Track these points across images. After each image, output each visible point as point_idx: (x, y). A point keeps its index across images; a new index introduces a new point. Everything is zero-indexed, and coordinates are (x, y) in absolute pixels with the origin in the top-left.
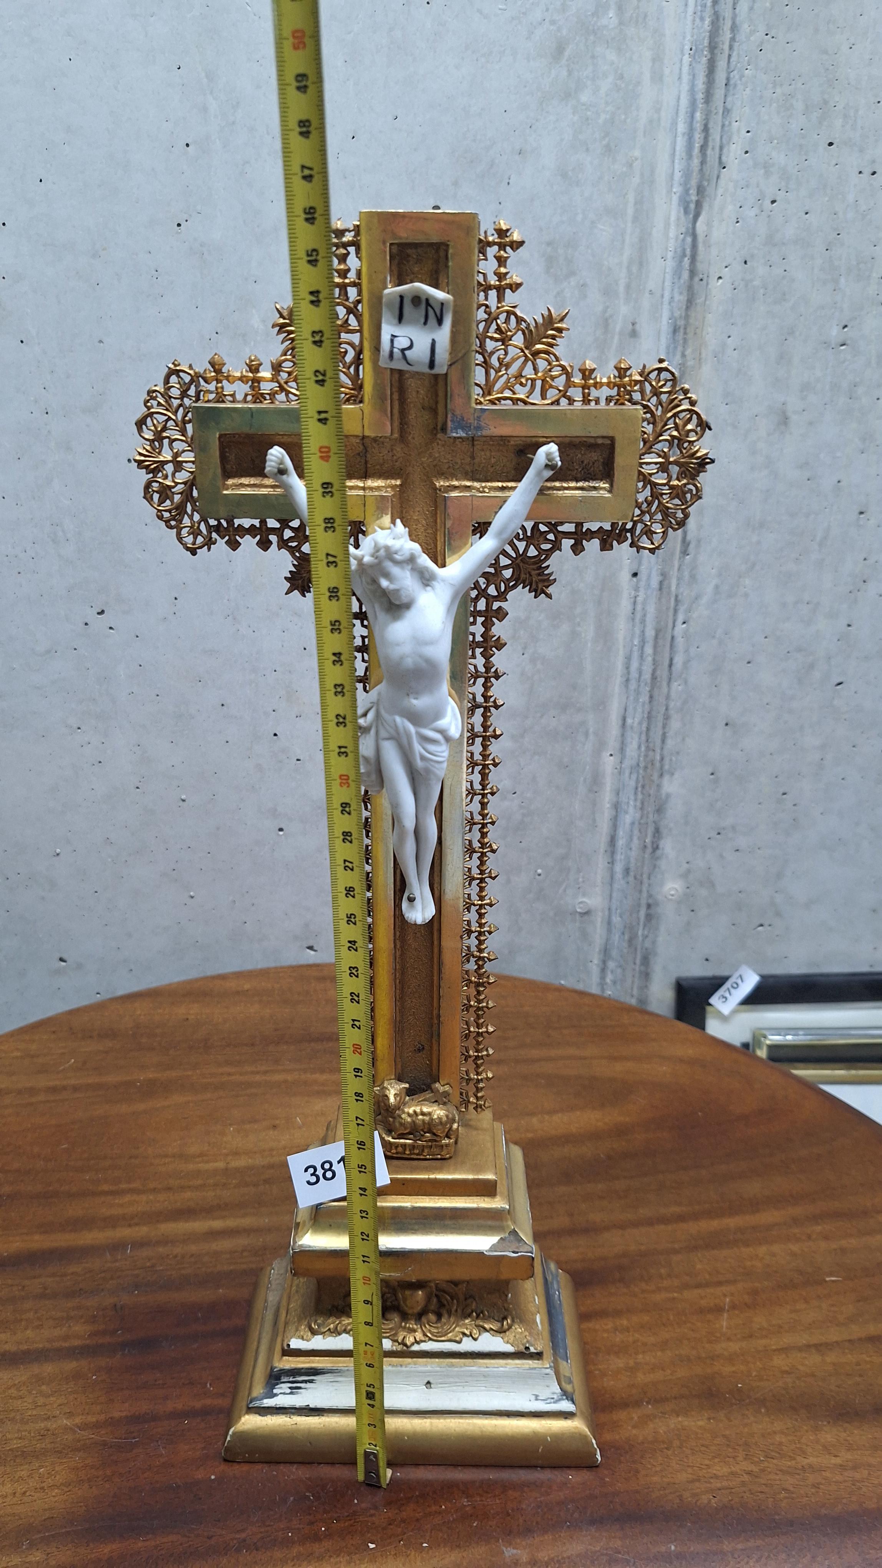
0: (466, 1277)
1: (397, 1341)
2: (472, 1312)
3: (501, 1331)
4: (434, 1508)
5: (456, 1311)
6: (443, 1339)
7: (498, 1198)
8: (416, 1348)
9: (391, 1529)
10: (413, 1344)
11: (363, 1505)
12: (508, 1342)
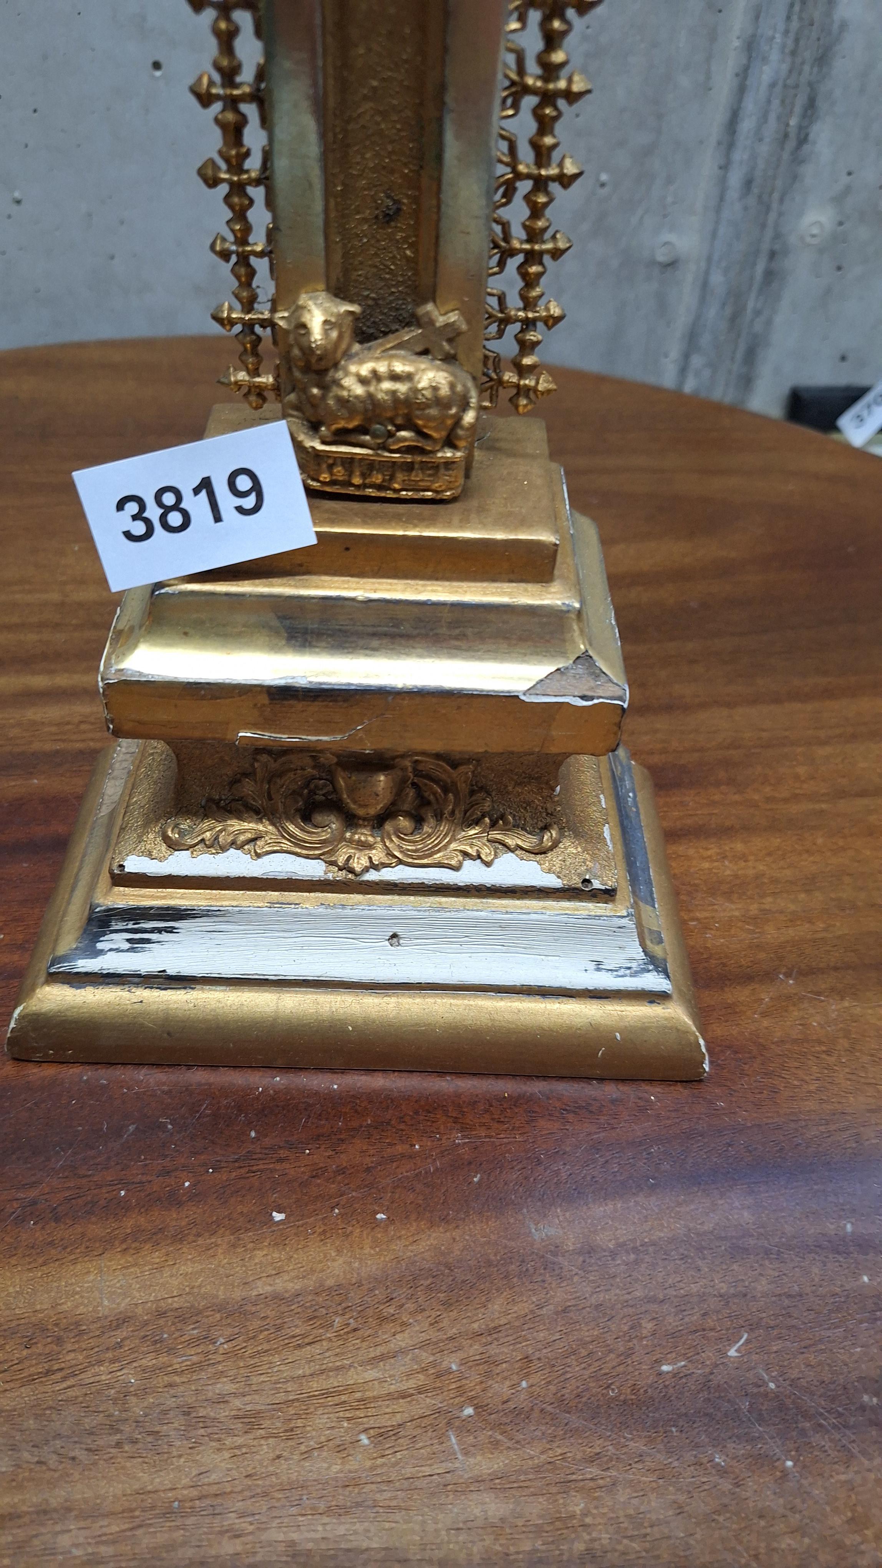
0: (477, 747)
1: (333, 863)
2: (483, 816)
3: (540, 852)
4: (400, 1148)
5: (453, 813)
6: (425, 861)
7: (556, 587)
8: (372, 876)
9: (319, 1185)
10: (366, 870)
11: (267, 1141)
12: (549, 871)
